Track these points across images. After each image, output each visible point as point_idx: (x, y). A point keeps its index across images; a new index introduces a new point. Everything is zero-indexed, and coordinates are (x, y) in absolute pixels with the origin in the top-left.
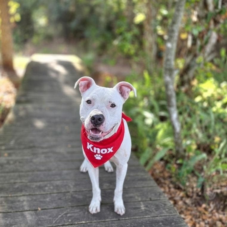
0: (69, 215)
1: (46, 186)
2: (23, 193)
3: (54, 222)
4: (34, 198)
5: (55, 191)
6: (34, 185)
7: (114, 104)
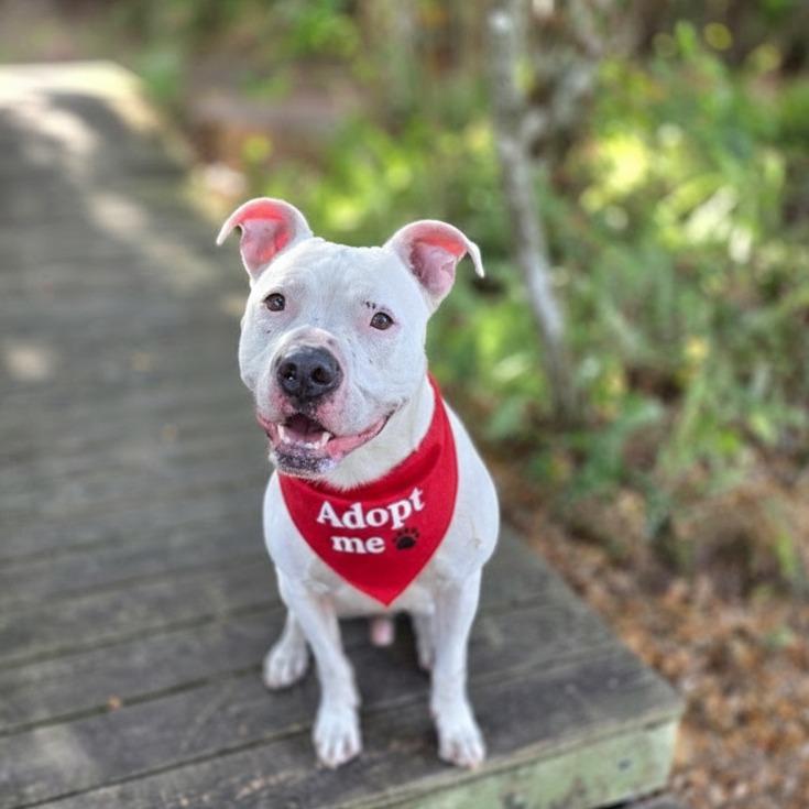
0: (234, 709)
1: (117, 607)
2: (35, 648)
3: (184, 745)
4: (84, 661)
5: (159, 622)
6: (71, 609)
7: (387, 317)
